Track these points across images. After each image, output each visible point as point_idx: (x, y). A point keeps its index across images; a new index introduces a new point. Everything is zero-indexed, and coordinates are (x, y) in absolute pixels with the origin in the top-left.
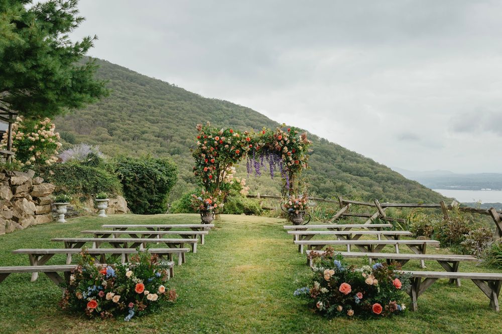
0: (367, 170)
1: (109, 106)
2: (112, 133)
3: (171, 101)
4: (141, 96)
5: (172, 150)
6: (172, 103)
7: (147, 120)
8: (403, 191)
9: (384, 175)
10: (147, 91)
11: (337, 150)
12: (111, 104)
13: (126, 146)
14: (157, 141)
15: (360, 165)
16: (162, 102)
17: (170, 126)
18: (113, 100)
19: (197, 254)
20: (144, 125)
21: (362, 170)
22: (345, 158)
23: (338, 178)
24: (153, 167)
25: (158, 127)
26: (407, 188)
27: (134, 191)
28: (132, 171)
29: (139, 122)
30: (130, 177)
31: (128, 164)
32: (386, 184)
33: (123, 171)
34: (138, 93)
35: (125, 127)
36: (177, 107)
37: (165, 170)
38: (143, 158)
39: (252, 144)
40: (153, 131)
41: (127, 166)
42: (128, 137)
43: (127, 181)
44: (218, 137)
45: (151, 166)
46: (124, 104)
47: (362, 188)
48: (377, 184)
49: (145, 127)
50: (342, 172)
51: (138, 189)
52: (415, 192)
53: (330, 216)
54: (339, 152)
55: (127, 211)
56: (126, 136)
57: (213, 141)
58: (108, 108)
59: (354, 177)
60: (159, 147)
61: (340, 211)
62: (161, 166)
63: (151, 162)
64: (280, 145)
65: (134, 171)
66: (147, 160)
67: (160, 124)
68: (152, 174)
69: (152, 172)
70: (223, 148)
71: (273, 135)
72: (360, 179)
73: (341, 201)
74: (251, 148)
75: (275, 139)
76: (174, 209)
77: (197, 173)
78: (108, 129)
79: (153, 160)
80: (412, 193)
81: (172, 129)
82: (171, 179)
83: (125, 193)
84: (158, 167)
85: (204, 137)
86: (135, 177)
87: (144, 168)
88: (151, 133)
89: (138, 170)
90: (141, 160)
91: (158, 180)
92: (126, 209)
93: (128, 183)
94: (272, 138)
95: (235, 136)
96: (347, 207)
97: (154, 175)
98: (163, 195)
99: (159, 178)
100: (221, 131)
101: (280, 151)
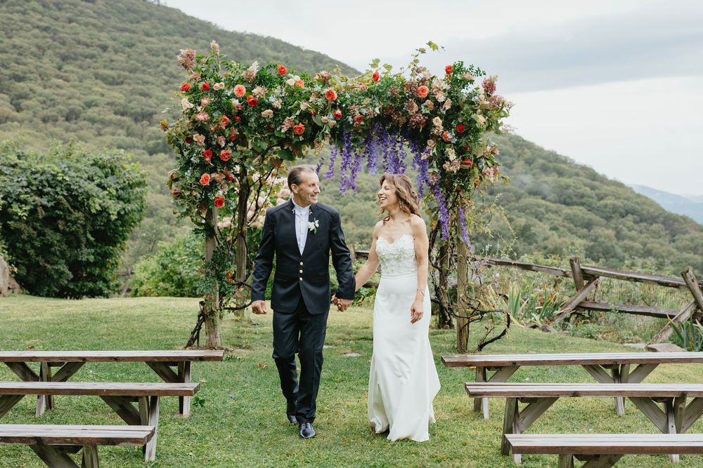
0: (581, 191)
1: (14, 46)
2: (19, 104)
3: (151, 36)
4: (86, 25)
5: (151, 143)
6: (154, 40)
7: (97, 76)
8: (660, 237)
9: (618, 203)
10: (99, 14)
11: (515, 146)
12: (17, 41)
13: (52, 135)
14: (120, 125)
15: (565, 180)
16: (131, 39)
17: (147, 92)
18: (23, 33)
19: (157, 464)
20: (90, 89)
21: (571, 191)
22: (533, 165)
23: (517, 208)
24: (81, 178)
25: (121, 92)
26: (667, 232)
27: (30, 239)
28: (26, 187)
29: (81, 81)
30: (23, 205)
31: (18, 170)
32: (622, 221)
33: (4, 187)
34: (79, 18)
35: (48, 91)
36: (164, 49)
37: (114, 186)
38: (57, 153)
39: (341, 108)
40: (110, 100)
41: (15, 174)
42: (55, 114)
43: (14, 217)
44: (243, 87)
45: (79, 174)
46: (48, 42)
47: (570, 230)
48: (603, 222)
49: (94, 91)
50: (527, 194)
51: (41, 234)
52: (686, 240)
53: (549, 311)
54: (520, 151)
55: (9, 288)
56: (51, 111)
57: (229, 98)
58: (11, 51)
59: (554, 206)
60: (123, 137)
61: (577, 297)
62: (103, 175)
63: (79, 165)
64: (423, 112)
65: (31, 190)
66: (67, 158)
67: (126, 86)
68: (78, 196)
69: (80, 191)
70: (257, 120)
71: (403, 86)
72: (566, 210)
73: (577, 270)
74: (337, 121)
75: (407, 94)
76: (142, 280)
77: (178, 190)
78: (10, 96)
79: (84, 160)
80: (678, 243)
81: (154, 98)
82: (129, 208)
83: (7, 244)
84: (95, 178)
85: (201, 85)
86: (36, 206)
87: (60, 182)
88: (106, 106)
89: (44, 186)
90: (51, 160)
91: (93, 211)
92: (4, 284)
93: (16, 221)
94: (401, 93)
95: (292, 84)
96: (593, 285)
97: (83, 199)
98: (107, 247)
99: (96, 206)
100: (250, 69)
101: (423, 128)
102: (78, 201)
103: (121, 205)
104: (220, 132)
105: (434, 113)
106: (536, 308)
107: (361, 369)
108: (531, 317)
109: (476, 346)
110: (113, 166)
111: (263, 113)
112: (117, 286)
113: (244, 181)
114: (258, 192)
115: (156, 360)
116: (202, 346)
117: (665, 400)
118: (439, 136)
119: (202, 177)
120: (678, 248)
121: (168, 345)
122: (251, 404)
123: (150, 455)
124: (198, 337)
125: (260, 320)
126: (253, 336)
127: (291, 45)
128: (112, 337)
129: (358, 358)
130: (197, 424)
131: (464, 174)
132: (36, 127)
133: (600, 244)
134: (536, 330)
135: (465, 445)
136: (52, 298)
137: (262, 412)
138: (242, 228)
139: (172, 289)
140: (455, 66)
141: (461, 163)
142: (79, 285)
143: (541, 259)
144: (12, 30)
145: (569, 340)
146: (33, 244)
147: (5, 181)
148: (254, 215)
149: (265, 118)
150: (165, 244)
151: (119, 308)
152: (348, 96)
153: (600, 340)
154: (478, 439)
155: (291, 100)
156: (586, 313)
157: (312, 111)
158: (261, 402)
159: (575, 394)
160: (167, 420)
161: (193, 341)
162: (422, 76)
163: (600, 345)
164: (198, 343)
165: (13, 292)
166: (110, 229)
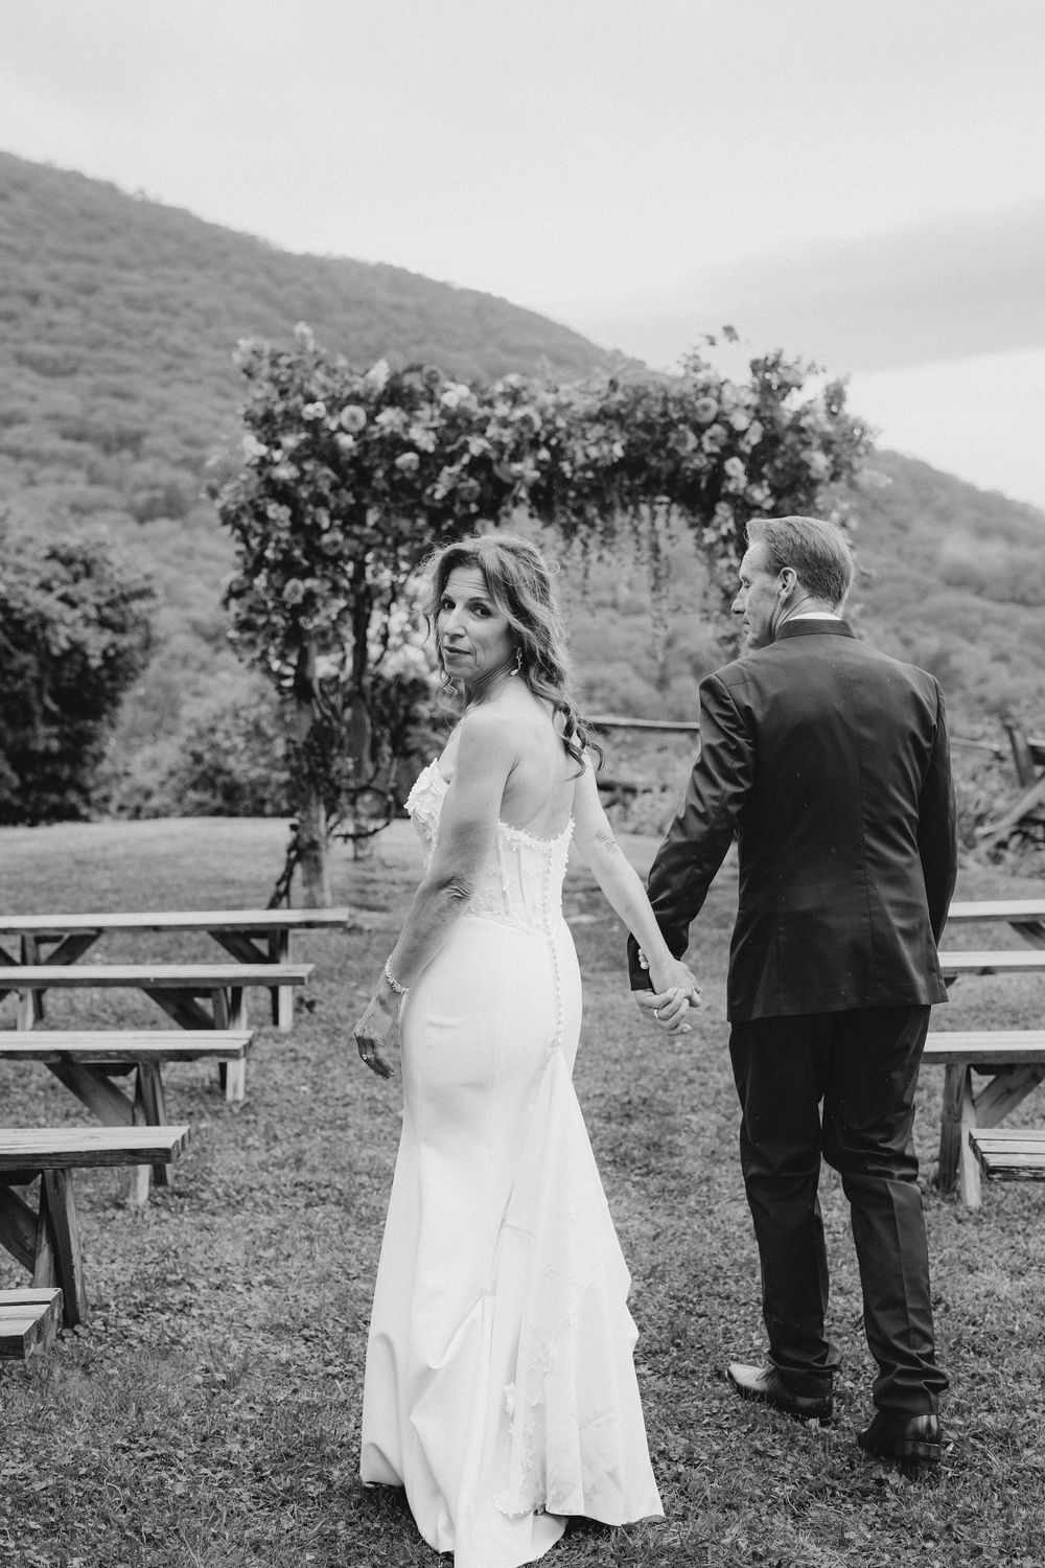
3: (131, 268)
5: (141, 498)
6: (137, 276)
7: (21, 359)
10: (19, 224)
11: (914, 483)
14: (74, 462)
15: (1026, 554)
16: (91, 275)
17: (129, 389)
19: (248, 1104)
21: (1036, 576)
23: (922, 616)
24: (28, 585)
25: (73, 391)
36: (159, 297)
37: (92, 599)
39: (549, 447)
40: (50, 410)
44: (360, 412)
45: (23, 578)
47: (1035, 659)
49: (14, 392)
50: (941, 585)
57: (333, 433)
60: (82, 487)
61: (1021, 799)
62: (71, 579)
63: (21, 560)
64: (708, 450)
67: (82, 379)
68: (24, 622)
69: (27, 612)
70: (388, 474)
71: (669, 400)
72: (1027, 618)
73: (1021, 746)
74: (542, 472)
75: (676, 416)
76: (149, 787)
77: (243, 614)
79: (30, 548)
81: (141, 403)
82: (125, 644)
84: (55, 584)
85: (278, 410)
88: (42, 422)
91: (54, 651)
94: (664, 414)
95: (453, 403)
97: (34, 628)
98: (82, 723)
99: (60, 642)
100: (372, 374)
101: (708, 482)
102: (25, 632)
103: (107, 637)
104: (319, 500)
105: (729, 450)
107: (599, 944)
110: (88, 560)
111: (398, 461)
112: (103, 799)
114: (389, 608)
115: (227, 929)
116: (297, 905)
118: (738, 497)
119: (288, 586)
123: (235, 1090)
124: (287, 892)
125: (401, 858)
126: (391, 888)
127: (430, 280)
129: (593, 925)
130: (307, 1040)
138: (360, 680)
139: (218, 802)
140: (767, 359)
142: (32, 798)
143: (961, 725)
148: (381, 655)
149: (402, 471)
152: (561, 423)
155: (451, 434)
156: (1038, 832)
157: (494, 455)
161: (279, 898)
162: (704, 380)
164: (289, 900)
166: (88, 687)
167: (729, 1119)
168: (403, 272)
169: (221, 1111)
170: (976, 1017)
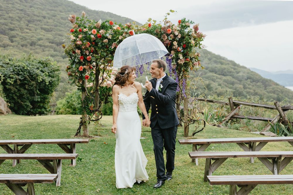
0: (230, 70)
1: (10, 17)
2: (12, 40)
3: (62, 12)
4: (37, 8)
6: (63, 14)
7: (42, 28)
8: (261, 88)
9: (244, 75)
10: (42, 4)
11: (204, 53)
12: (11, 15)
14: (51, 47)
15: (224, 66)
16: (55, 13)
17: (61, 34)
18: (13, 12)
19: (61, 187)
20: (39, 33)
21: (226, 70)
22: (211, 61)
23: (205, 77)
24: (34, 68)
25: (51, 34)
26: (263, 86)
27: (15, 92)
28: (13, 72)
29: (36, 30)
30: (12, 79)
31: (9, 66)
32: (246, 82)
33: (4, 72)
34: (35, 6)
35: (23, 34)
37: (47, 71)
38: (25, 58)
40: (47, 38)
41: (8, 67)
42: (26, 43)
43: (8, 84)
44: (95, 30)
45: (33, 67)
46: (22, 15)
47: (226, 85)
48: (239, 82)
49: (41, 34)
50: (209, 72)
51: (19, 90)
52: (271, 89)
53: (220, 119)
54: (206, 55)
55: (7, 112)
56: (25, 42)
57: (90, 35)
58: (9, 19)
59: (219, 76)
60: (53, 52)
61: (231, 113)
62: (43, 67)
63: (33, 63)
64: (169, 39)
65: (15, 73)
66: (28, 60)
67: (53, 32)
68: (33, 75)
69: (34, 73)
70: (102, 44)
71: (161, 29)
72: (224, 78)
73: (231, 102)
75: (163, 32)
76: (60, 108)
77: (70, 73)
78: (9, 36)
79: (35, 61)
80: (268, 90)
81: (64, 37)
82: (54, 80)
83: (6, 94)
84: (40, 68)
85: (78, 30)
86: (16, 79)
87: (26, 70)
88: (46, 40)
89: (19, 72)
90: (22, 61)
91: (39, 81)
92: (5, 110)
93: (9, 85)
94: (160, 32)
95: (115, 29)
96: (238, 108)
97: (35, 76)
98: (45, 95)
99: (40, 79)
100: (98, 23)
101: (169, 46)
102: (33, 77)
103: (50, 79)
104: (86, 49)
105: (174, 40)
106: (215, 118)
107: (145, 144)
108: (213, 121)
109: (192, 134)
110: (47, 63)
111: (104, 41)
112: (50, 110)
113: (97, 68)
114: (103, 73)
115: (61, 143)
116: (81, 135)
117: (272, 158)
118: (176, 49)
119: (80, 67)
120: (267, 92)
121: (68, 135)
122: (101, 160)
123: (58, 184)
124: (80, 132)
125: (105, 124)
126: (102, 131)
127: (117, 15)
128: (45, 132)
129: (144, 139)
130: (79, 169)
131: (186, 65)
132: (19, 48)
133: (237, 91)
134: (215, 127)
135: (189, 177)
136: (24, 116)
137: (105, 163)
138: (97, 87)
139: (71, 111)
140: (182, 20)
141: (185, 60)
142: (35, 110)
143: (216, 98)
144: (8, 11)
145: (229, 130)
146: (16, 94)
147: (4, 70)
148: (102, 82)
149: (105, 43)
150: (69, 94)
151: (49, 120)
152: (138, 33)
153: (241, 130)
154: (194, 174)
155: (115, 35)
156: (235, 120)
158: (105, 159)
159: (235, 156)
160: (66, 167)
161: (77, 134)
162: (169, 25)
163: (242, 133)
164: (80, 134)
165: (9, 113)
166: (46, 88)
167: (175, 192)
168: (112, 14)
169: (54, 189)
170: (229, 164)
